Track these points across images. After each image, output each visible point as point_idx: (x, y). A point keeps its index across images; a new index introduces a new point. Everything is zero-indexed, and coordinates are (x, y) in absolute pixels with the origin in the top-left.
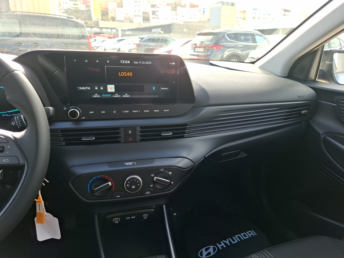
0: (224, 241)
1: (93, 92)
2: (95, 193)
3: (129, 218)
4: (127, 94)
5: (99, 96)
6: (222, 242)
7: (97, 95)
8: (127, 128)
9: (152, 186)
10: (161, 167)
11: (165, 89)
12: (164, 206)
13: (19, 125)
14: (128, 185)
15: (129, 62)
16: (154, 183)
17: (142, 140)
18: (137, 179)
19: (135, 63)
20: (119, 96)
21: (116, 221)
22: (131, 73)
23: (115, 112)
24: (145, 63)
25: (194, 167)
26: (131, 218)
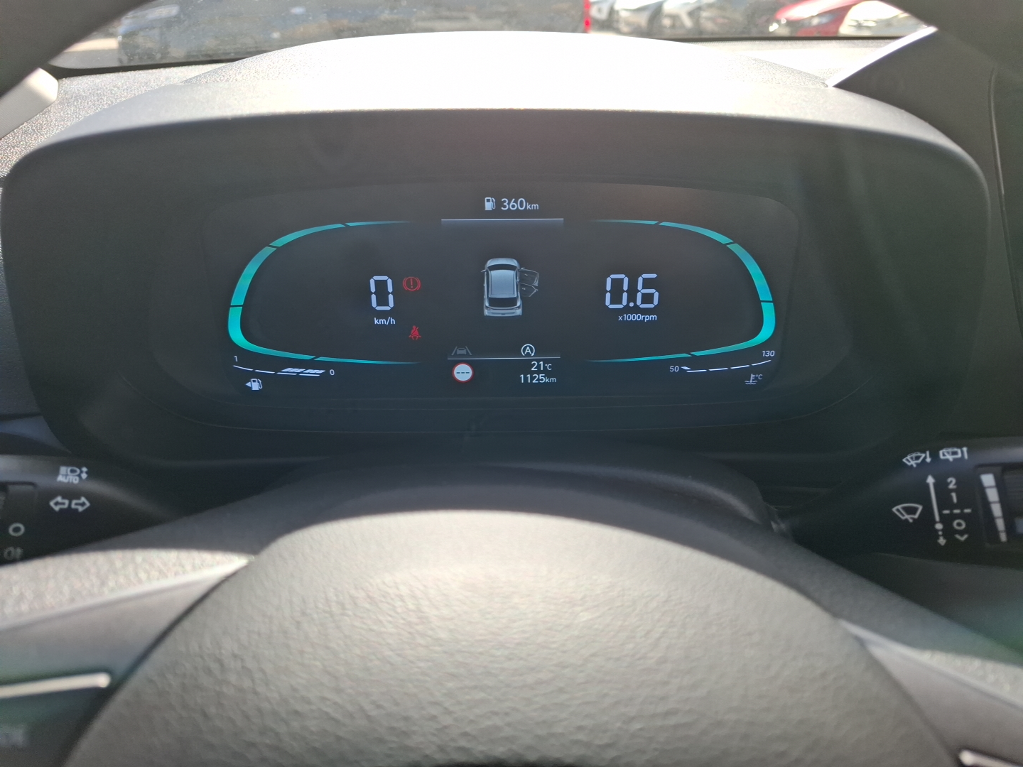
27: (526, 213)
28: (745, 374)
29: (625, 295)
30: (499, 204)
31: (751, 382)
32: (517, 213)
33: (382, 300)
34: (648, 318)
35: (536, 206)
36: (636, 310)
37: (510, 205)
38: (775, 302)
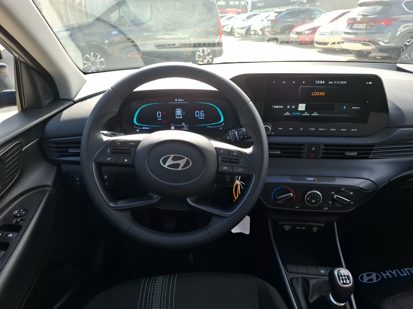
0: (390, 271)
1: (285, 110)
2: (278, 200)
3: (299, 228)
4: (316, 113)
5: (289, 114)
6: (387, 271)
7: (288, 113)
8: (311, 145)
9: (330, 202)
10: (343, 186)
11: (357, 108)
12: (335, 223)
13: (233, 140)
14: (308, 199)
15: (324, 82)
16: (334, 200)
17: (323, 158)
18: (318, 195)
19: (330, 83)
20: (308, 114)
21: (287, 228)
22: (324, 93)
23: (301, 129)
24: (340, 82)
25: (377, 189)
26: (301, 228)
27: (182, 101)
28: (220, 127)
29: (199, 114)
30: (178, 100)
31: (221, 129)
32: (181, 102)
33: (159, 116)
34: (203, 118)
35: (184, 100)
36: (201, 117)
37: (179, 100)
38: (223, 115)
